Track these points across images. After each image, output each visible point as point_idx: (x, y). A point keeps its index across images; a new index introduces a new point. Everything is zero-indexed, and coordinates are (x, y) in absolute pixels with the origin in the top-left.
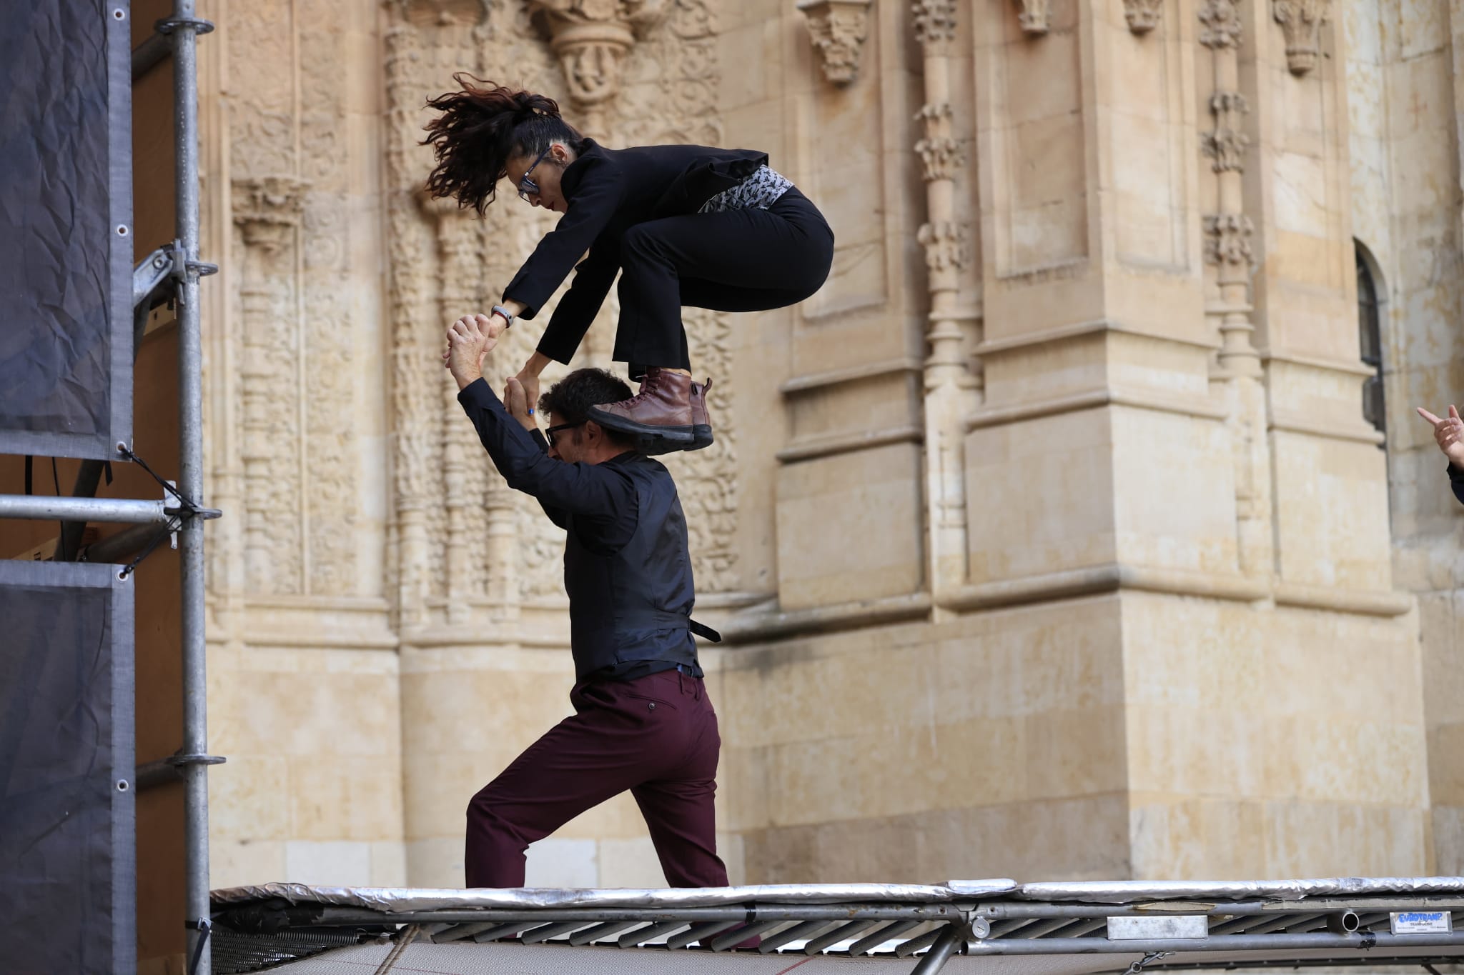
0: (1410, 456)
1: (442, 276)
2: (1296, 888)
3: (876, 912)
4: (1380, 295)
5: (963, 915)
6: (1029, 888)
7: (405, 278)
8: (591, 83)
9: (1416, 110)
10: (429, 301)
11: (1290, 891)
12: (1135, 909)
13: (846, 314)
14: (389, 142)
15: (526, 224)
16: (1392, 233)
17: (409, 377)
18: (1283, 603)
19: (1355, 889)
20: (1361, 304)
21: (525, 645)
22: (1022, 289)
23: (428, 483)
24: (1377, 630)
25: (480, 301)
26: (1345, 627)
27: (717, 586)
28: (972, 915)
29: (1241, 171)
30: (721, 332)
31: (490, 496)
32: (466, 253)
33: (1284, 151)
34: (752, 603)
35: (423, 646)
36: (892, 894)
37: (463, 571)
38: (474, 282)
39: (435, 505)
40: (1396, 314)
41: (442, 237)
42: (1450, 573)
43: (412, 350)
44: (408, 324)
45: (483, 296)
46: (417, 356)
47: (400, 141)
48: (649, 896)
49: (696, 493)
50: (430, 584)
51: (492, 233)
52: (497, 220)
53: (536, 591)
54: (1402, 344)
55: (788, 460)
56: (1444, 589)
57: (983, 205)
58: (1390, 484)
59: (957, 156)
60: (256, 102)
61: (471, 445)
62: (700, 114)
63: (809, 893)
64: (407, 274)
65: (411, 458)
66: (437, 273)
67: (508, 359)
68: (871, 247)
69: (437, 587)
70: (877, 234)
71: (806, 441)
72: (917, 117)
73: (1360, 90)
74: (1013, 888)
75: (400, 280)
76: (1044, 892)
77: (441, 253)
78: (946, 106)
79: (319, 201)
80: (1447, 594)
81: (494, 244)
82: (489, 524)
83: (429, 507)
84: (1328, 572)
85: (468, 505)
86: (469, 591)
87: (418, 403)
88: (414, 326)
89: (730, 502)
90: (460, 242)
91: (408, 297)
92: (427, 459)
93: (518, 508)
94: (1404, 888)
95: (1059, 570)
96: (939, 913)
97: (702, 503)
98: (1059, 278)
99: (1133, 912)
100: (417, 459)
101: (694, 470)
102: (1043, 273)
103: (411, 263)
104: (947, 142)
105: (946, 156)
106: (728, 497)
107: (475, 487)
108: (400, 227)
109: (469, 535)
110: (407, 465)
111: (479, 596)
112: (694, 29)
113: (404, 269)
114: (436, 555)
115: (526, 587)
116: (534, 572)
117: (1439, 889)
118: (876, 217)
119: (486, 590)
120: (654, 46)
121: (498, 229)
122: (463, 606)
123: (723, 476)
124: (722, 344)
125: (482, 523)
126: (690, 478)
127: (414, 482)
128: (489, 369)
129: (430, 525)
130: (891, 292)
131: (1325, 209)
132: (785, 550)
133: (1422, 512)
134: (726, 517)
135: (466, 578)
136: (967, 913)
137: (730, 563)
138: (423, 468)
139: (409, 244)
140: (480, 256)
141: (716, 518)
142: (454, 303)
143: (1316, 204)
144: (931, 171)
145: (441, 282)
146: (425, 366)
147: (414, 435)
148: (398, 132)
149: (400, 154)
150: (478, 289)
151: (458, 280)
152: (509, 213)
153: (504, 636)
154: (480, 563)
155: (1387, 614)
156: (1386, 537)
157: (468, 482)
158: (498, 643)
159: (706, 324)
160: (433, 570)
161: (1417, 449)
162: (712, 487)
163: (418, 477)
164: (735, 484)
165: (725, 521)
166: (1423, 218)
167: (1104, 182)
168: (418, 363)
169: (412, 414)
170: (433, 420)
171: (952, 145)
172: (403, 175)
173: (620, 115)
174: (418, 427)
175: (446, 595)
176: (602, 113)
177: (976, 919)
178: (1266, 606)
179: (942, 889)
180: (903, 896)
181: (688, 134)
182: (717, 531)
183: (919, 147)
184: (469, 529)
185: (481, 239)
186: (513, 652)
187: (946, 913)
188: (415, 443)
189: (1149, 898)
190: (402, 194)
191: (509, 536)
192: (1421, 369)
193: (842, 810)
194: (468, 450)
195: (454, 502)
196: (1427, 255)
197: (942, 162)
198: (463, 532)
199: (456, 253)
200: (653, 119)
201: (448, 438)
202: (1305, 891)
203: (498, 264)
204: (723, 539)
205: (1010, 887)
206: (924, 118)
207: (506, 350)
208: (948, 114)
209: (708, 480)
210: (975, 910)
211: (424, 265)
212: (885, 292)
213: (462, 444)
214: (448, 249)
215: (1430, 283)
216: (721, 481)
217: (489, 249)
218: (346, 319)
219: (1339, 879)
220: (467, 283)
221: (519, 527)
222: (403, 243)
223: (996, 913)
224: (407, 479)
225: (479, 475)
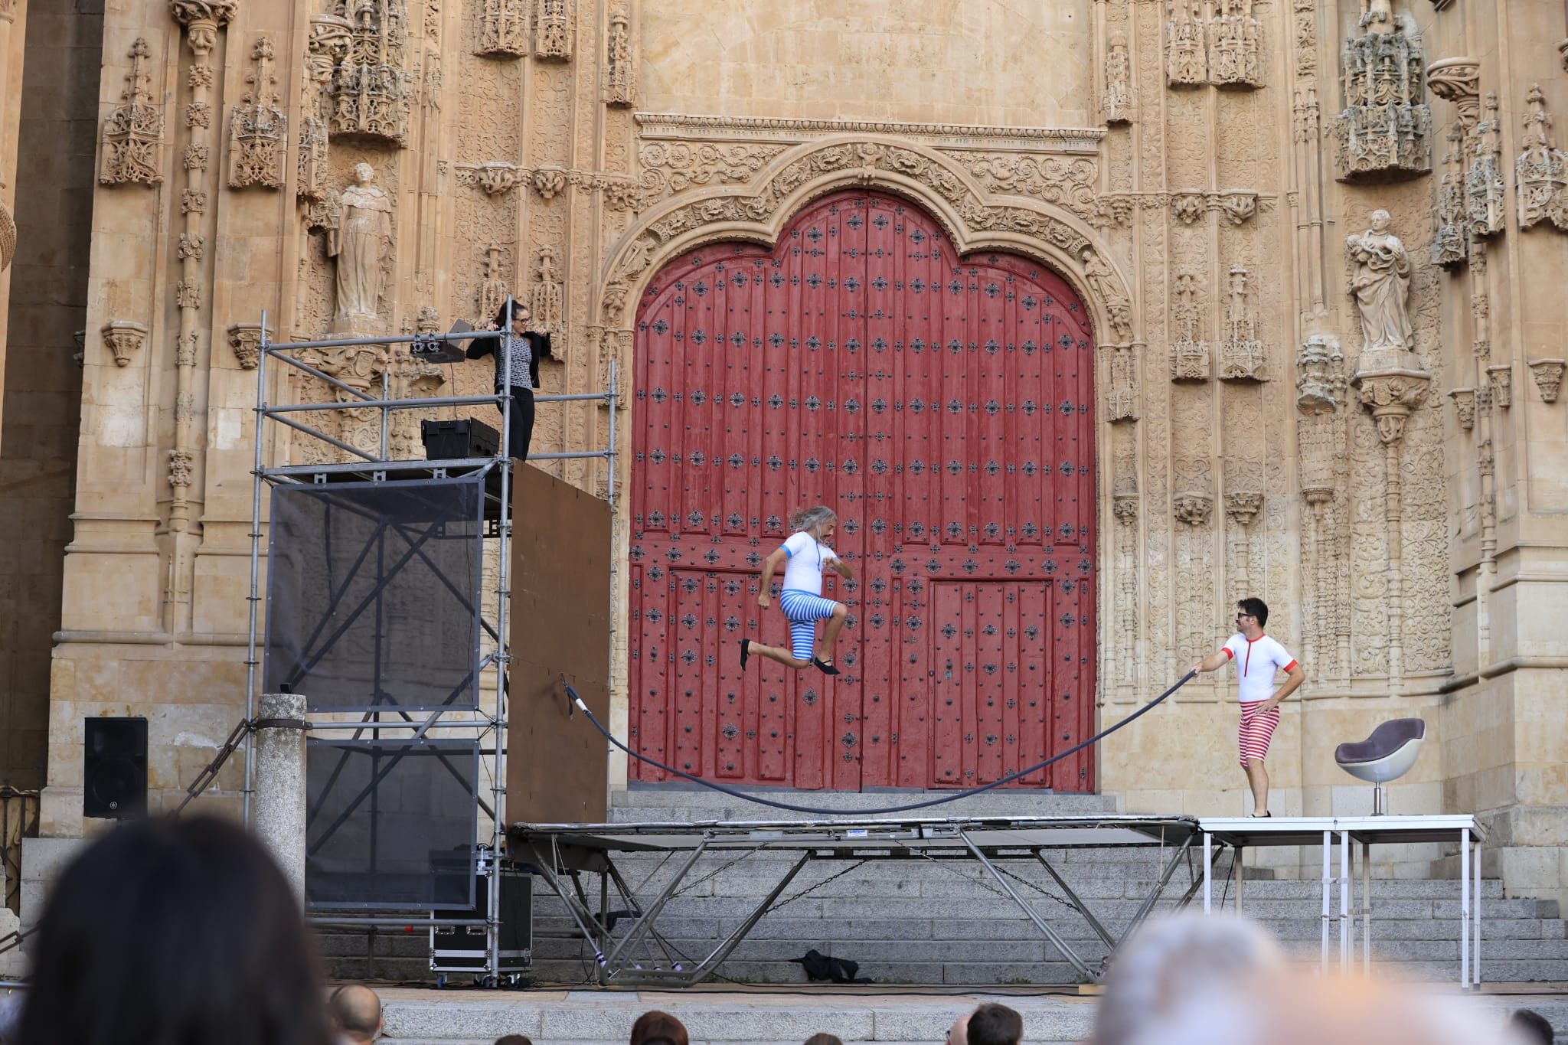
7: (1306, 532)
8: (1386, 434)
17: (1305, 577)
21: (1351, 697)
25: (1334, 540)
27: (1444, 665)
31: (1338, 630)
32: (1329, 518)
35: (1308, 699)
38: (1332, 532)
41: (1315, 513)
43: (1307, 564)
52: (1339, 502)
55: (1458, 605)
59: (1493, 464)
60: (1246, 457)
71: (1461, 597)
79: (1272, 499)
81: (1339, 513)
82: (1337, 642)
83: (1313, 636)
85: (1328, 634)
89: (1448, 625)
90: (1326, 514)
91: (1307, 540)
92: (1311, 614)
95: (1501, 661)
100: (1307, 614)
105: (1486, 464)
106: (1448, 623)
107: (1331, 626)
109: (1328, 648)
110: (1304, 617)
112: (1436, 404)
113: (1305, 528)
114: (1315, 658)
115: (1352, 671)
119: (1333, 672)
120: (1421, 412)
122: (1325, 680)
125: (1334, 642)
127: (1307, 625)
129: (1314, 644)
135: (1326, 668)
138: (1311, 619)
139: (1307, 516)
140: (1334, 520)
145: (1317, 533)
146: (1312, 571)
147: (1307, 603)
148: (1301, 465)
150: (1333, 534)
151: (1324, 531)
153: (1339, 694)
154: (1332, 660)
157: (1328, 623)
158: (1338, 697)
160: (1314, 664)
163: (1309, 622)
168: (1309, 571)
169: (1306, 594)
170: (1315, 596)
171: (1489, 459)
174: (1308, 599)
175: (1318, 676)
176: (1395, 447)
184: (1328, 645)
185: (1333, 512)
186: (1345, 701)
188: (1307, 607)
191: (1345, 647)
194: (1329, 609)
198: (1325, 647)
199: (1324, 519)
201: (1319, 604)
204: (1446, 643)
206: (1478, 447)
218: (1285, 552)
225: (1334, 620)
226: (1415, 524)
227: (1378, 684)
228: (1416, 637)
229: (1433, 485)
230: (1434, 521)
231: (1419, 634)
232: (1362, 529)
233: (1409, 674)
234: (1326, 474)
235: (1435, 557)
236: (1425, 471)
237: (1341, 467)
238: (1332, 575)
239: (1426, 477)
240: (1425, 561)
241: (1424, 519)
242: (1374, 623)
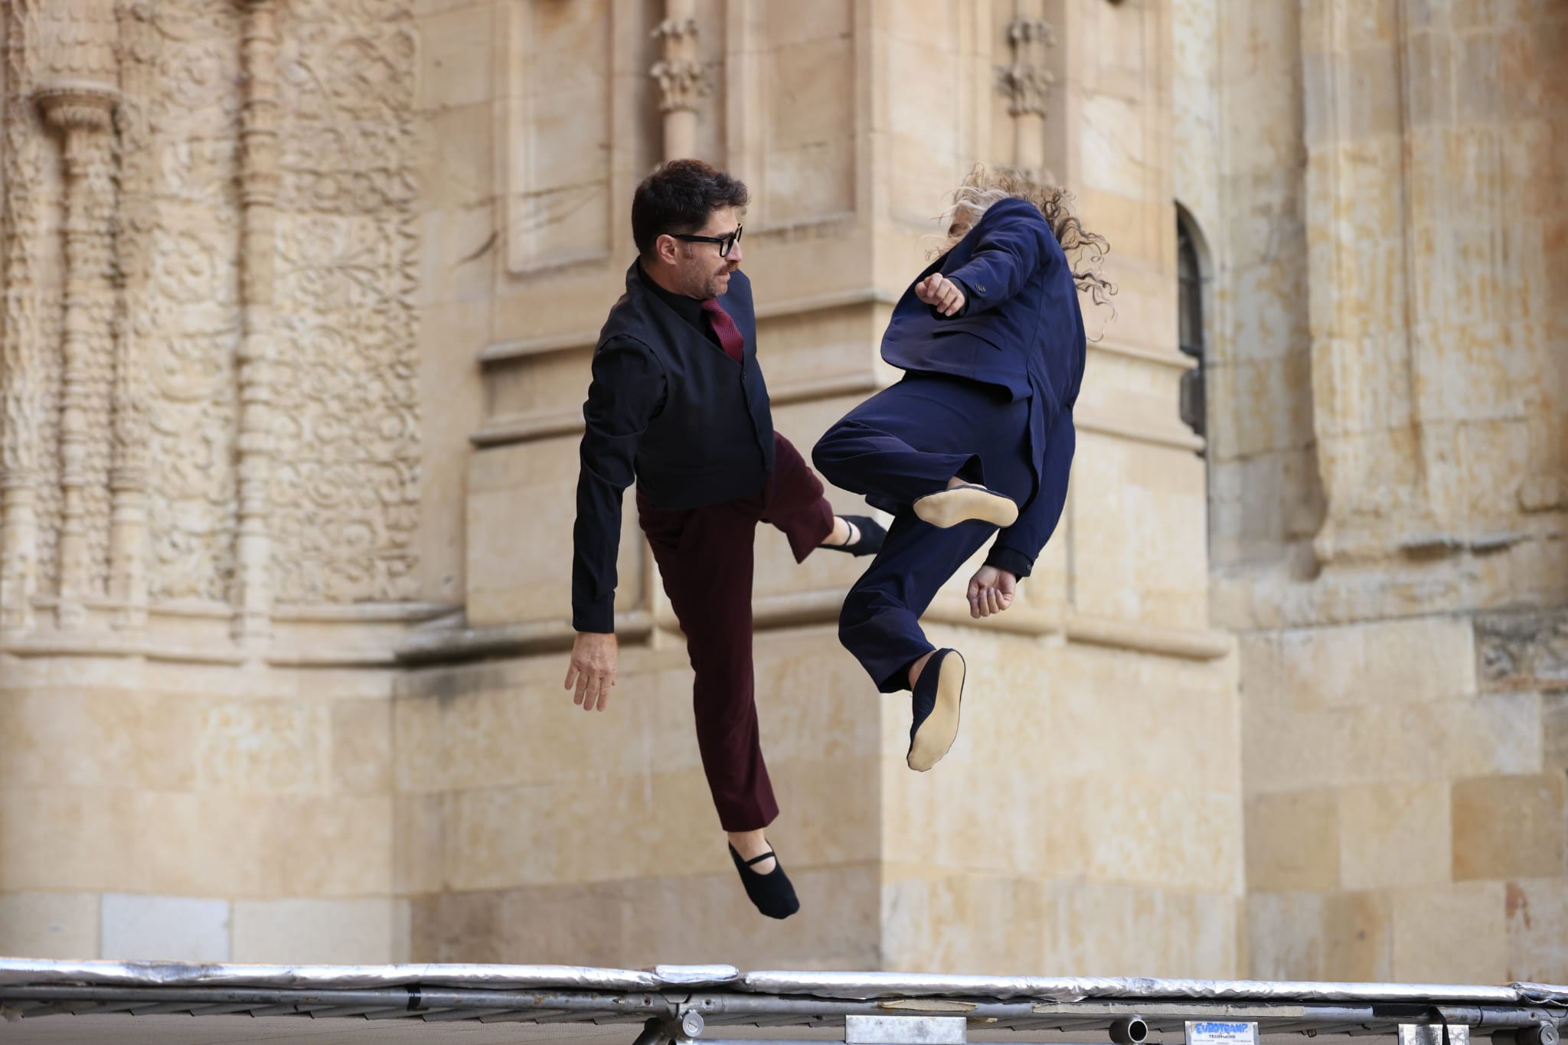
0: (1234, 466)
1: (68, 203)
2: (1074, 988)
3: (567, 1001)
4: (1204, 271)
5: (672, 1008)
6: (753, 977)
7: (21, 203)
9: (1255, 49)
10: (50, 232)
11: (1066, 991)
12: (880, 1007)
13: (561, 269)
14: (8, 36)
15: (173, 144)
16: (1221, 196)
17: (22, 325)
18: (1076, 640)
19: (1145, 993)
20: (1181, 281)
21: (152, 658)
22: (774, 247)
23: (40, 456)
24: (1189, 676)
25: (113, 235)
26: (1149, 670)
27: (392, 594)
28: (683, 1008)
29: (1042, 116)
30: (408, 284)
31: (116, 475)
32: (98, 176)
33: (1096, 92)
34: (433, 616)
35: (25, 655)
36: (587, 980)
37: (78, 564)
38: (107, 212)
39: (48, 483)
40: (1223, 294)
41: (69, 155)
42: (1278, 610)
43: (26, 292)
44: (23, 260)
45: (117, 229)
46: (32, 300)
47: (21, 35)
48: (290, 974)
49: (370, 480)
50: (38, 578)
51: (131, 153)
52: (137, 137)
53: (168, 592)
54: (1229, 331)
55: (484, 444)
56: (1270, 628)
57: (731, 143)
58: (1209, 500)
59: (701, 84)
61: (96, 411)
62: (392, 19)
63: (487, 976)
64: (25, 199)
65: (20, 424)
66: (62, 199)
67: (146, 307)
68: (594, 189)
69: (45, 583)
70: (602, 175)
71: (506, 422)
72: (655, 33)
73: (1189, 23)
74: (734, 976)
75: (15, 206)
76: (770, 983)
77: (67, 174)
78: (691, 23)
80: (1274, 635)
81: (133, 166)
82: (113, 508)
83: (40, 485)
84: (1131, 604)
85: (89, 484)
86: (85, 590)
87: (31, 358)
88: (30, 262)
89: (411, 492)
90: (91, 162)
91: (24, 226)
92: (40, 426)
93: (150, 490)
94: (1204, 993)
95: (808, 590)
96: (643, 1004)
97: (377, 492)
98: (820, 236)
99: (877, 1010)
100: (27, 425)
101: (368, 452)
102: (801, 229)
103: (29, 185)
104: (690, 66)
105: (688, 83)
106: (410, 488)
107: (98, 462)
108: (18, 141)
109: (88, 521)
110: (15, 432)
111: (98, 596)
113: (21, 193)
114: (47, 544)
115: (156, 587)
116: (166, 569)
117: (1245, 996)
118: (600, 154)
119: (106, 589)
121: (138, 147)
122: (77, 607)
123: (404, 460)
124: (409, 299)
125: (105, 507)
126: (364, 461)
127: (22, 453)
128: (121, 319)
129: (40, 507)
130: (617, 244)
131: (1141, 165)
132: (474, 554)
133: (1246, 535)
134: (405, 509)
135: (82, 574)
136: (678, 1005)
137: (409, 566)
138: (35, 438)
139: (28, 162)
140: (115, 181)
141: (393, 512)
142: (80, 237)
143: (1132, 160)
144: (671, 99)
145: (65, 211)
146: (42, 312)
147: (25, 396)
148: (19, 24)
149: (21, 51)
150: (111, 220)
151: (86, 209)
152: (153, 130)
153: (126, 646)
154: (100, 555)
155: (1201, 657)
156: (1201, 563)
157: (89, 455)
158: (119, 655)
159: (390, 274)
160: (42, 562)
161: (1243, 458)
162: (389, 473)
163: (28, 448)
164: (418, 470)
165: (405, 516)
166: (1260, 180)
167: (877, 121)
168: (33, 308)
169: (23, 369)
170: (48, 378)
171: (697, 70)
172: (23, 78)
173: (294, 16)
174: (30, 386)
175: (57, 592)
176: (272, 12)
177: (687, 1012)
178: (1056, 642)
179: (648, 976)
180: (599, 983)
181: (376, 42)
182: (394, 527)
183: (657, 70)
184: (89, 513)
185: (117, 159)
186: (137, 665)
187: (651, 1005)
188: (25, 405)
189: (897, 995)
190: (21, 100)
191: (137, 524)
192: (1251, 362)
193: (532, 873)
194: (92, 417)
195: (71, 480)
196: (1262, 225)
197: (684, 90)
198: (81, 517)
199: (86, 176)
200: (333, 22)
201: (68, 402)
202: (1084, 992)
203: (137, 192)
204: (401, 537)
205: (731, 975)
206: (663, 36)
207: (143, 296)
208: (693, 32)
209: (385, 464)
210: (686, 1002)
211: (46, 188)
212: (609, 245)
213: (85, 410)
214: (76, 170)
215: (1264, 259)
216: (402, 466)
217: (126, 173)
219: (1126, 978)
220: (97, 212)
221: (151, 514)
222: (21, 160)
223: (712, 1006)
224: (14, 450)
225: (104, 448)
226: (305, 220)
227: (204, 629)
228: (300, 514)
229: (370, 126)
230: (367, 220)
231: (308, 506)
232: (171, 215)
233: (291, 611)
234: (97, 57)
235: (363, 312)
236: (342, 87)
237: (145, 42)
238: (103, 329)
239: (343, 102)
240: (332, 320)
241: (337, 211)
242: (186, 466)
